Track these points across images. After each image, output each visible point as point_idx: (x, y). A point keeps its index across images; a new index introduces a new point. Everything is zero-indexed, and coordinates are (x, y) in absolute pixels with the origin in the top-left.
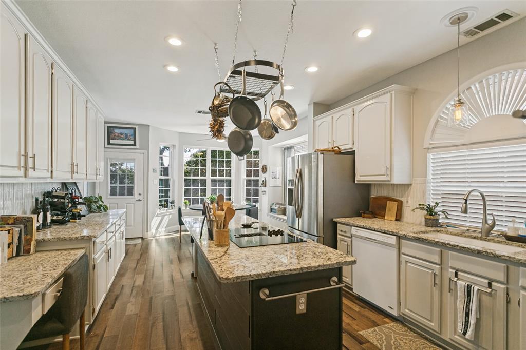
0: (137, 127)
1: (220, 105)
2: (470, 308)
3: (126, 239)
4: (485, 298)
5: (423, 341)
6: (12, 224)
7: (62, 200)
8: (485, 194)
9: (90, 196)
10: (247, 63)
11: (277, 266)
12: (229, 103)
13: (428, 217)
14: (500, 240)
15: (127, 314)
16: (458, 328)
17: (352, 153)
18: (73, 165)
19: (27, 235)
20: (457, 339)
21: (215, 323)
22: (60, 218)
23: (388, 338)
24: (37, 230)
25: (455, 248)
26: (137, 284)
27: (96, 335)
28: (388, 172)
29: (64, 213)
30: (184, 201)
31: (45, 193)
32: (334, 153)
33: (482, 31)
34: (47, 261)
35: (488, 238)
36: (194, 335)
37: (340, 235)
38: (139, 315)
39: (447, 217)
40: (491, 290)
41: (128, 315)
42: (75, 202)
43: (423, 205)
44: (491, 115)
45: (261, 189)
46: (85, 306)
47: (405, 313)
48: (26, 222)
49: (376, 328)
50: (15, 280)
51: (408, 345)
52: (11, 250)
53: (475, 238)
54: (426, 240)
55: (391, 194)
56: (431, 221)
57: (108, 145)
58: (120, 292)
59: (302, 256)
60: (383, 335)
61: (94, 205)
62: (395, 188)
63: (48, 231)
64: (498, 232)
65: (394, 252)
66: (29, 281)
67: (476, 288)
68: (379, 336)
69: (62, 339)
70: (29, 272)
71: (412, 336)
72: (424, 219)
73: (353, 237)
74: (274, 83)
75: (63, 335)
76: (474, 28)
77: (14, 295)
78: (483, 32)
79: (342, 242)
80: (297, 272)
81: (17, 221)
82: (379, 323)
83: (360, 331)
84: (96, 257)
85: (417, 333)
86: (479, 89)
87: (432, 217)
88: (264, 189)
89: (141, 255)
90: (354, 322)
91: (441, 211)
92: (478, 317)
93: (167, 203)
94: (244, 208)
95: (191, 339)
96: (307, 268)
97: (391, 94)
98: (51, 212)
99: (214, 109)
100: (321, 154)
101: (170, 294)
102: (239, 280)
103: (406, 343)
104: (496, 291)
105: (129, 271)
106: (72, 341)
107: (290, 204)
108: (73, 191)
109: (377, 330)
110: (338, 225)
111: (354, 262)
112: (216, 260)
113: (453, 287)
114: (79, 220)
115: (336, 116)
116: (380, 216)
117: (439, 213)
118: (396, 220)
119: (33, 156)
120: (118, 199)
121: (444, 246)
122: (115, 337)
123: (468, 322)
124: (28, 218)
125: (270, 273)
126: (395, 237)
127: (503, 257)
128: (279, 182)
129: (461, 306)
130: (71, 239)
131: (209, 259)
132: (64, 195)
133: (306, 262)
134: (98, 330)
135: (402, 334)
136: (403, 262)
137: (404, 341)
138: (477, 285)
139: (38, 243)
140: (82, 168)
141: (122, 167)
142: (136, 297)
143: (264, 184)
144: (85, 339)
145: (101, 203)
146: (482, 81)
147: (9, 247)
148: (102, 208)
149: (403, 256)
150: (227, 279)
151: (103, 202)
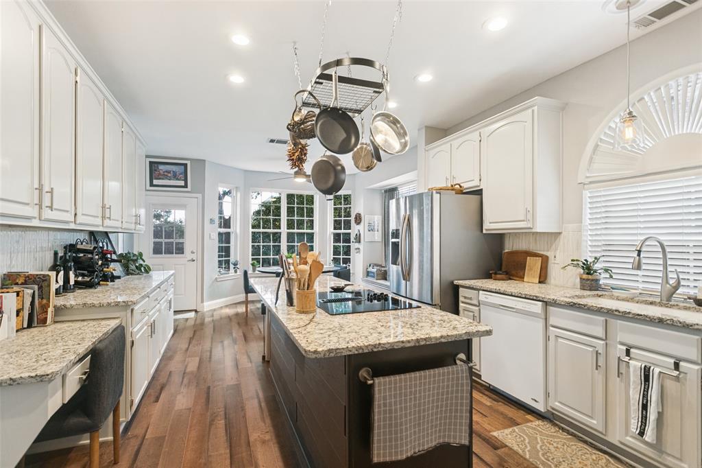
0: (188, 163)
1: (303, 122)
2: (649, 399)
3: (174, 311)
4: (669, 384)
5: (581, 445)
6: (22, 284)
7: (90, 256)
8: (665, 244)
9: (126, 252)
10: (338, 63)
11: (383, 336)
12: (314, 118)
13: (585, 276)
14: (688, 305)
15: (176, 408)
16: (632, 426)
17: (479, 192)
18: (103, 207)
19: (42, 299)
20: (630, 441)
21: (295, 421)
22: (87, 279)
23: (533, 440)
24: (56, 294)
25: (625, 316)
26: (188, 370)
27: (135, 436)
28: (530, 217)
29: (91, 273)
30: (251, 262)
31: (67, 246)
32: (454, 192)
33: (660, 19)
34: (69, 333)
35: (670, 303)
36: (268, 437)
37: (463, 302)
38: (192, 410)
39: (611, 277)
40: (678, 373)
41: (177, 410)
42: (107, 259)
43: (577, 260)
44: (673, 134)
45: (353, 246)
46: (120, 395)
47: (555, 407)
48: (41, 282)
49: (515, 428)
50: (25, 357)
51: (561, 449)
52: (21, 318)
53: (651, 303)
54: (585, 306)
55: (533, 247)
56: (588, 282)
57: (150, 186)
58: (168, 381)
59: (417, 325)
60: (525, 437)
61: (132, 264)
62: (538, 238)
63: (70, 295)
64: (684, 295)
65: (540, 324)
66: (43, 358)
67: (657, 370)
68: (520, 438)
69: (89, 441)
70: (45, 347)
71: (565, 439)
72: (579, 279)
73: (481, 306)
74: (375, 92)
75: (91, 432)
76: (649, 15)
77: (23, 375)
78: (662, 20)
79: (466, 312)
80: (412, 344)
81: (29, 280)
82: (519, 421)
83: (495, 431)
84: (135, 330)
85: (572, 434)
86: (655, 101)
87: (590, 277)
88: (357, 245)
89: (195, 331)
90: (484, 419)
91: (602, 269)
92: (661, 410)
93: (229, 264)
94: (331, 269)
95: (264, 442)
96: (425, 339)
97: (533, 111)
98: (75, 271)
99: (293, 128)
100: (437, 193)
101: (233, 382)
102: (332, 355)
103: (557, 447)
104: (686, 373)
105: (179, 352)
106: (102, 444)
107: (394, 262)
108: (104, 244)
109: (517, 430)
110: (461, 289)
111: (489, 333)
112: (299, 330)
113: (623, 370)
114: (112, 283)
115: (456, 143)
116: (518, 277)
117: (599, 271)
118: (540, 282)
119: (50, 190)
120: (164, 259)
121: (610, 313)
122: (160, 440)
123: (646, 417)
124: (44, 276)
125: (375, 346)
126: (541, 303)
127: (696, 327)
128: (378, 236)
129: (635, 395)
130: (101, 306)
131: (289, 328)
132: (92, 249)
133: (423, 332)
134: (137, 430)
135: (551, 436)
136: (552, 338)
137: (555, 444)
138: (658, 366)
139: (58, 310)
140: (115, 213)
141: (169, 220)
142: (188, 387)
143: (358, 239)
144: (121, 442)
145: (141, 262)
146: (660, 88)
147: (18, 315)
148: (142, 268)
149: (551, 328)
150: (316, 352)
151: (144, 261)
